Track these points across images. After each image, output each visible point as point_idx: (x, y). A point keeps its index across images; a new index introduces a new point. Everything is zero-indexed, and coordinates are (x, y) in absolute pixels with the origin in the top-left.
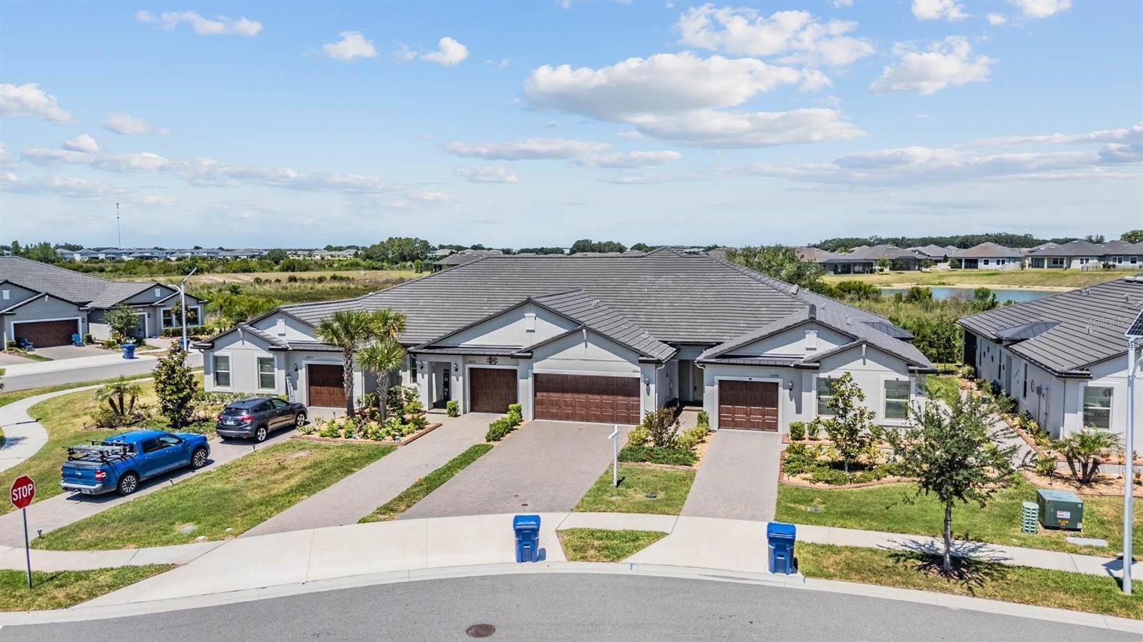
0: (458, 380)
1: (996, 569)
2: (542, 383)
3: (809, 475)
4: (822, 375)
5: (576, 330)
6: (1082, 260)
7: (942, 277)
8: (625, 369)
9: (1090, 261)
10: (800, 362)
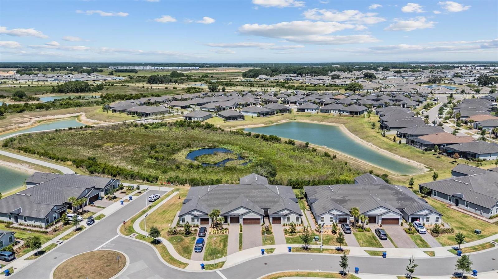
0: (229, 219)
1: (310, 249)
2: (244, 219)
3: (288, 235)
4: (288, 216)
5: (250, 211)
7: (295, 116)
8: (258, 216)
10: (284, 215)
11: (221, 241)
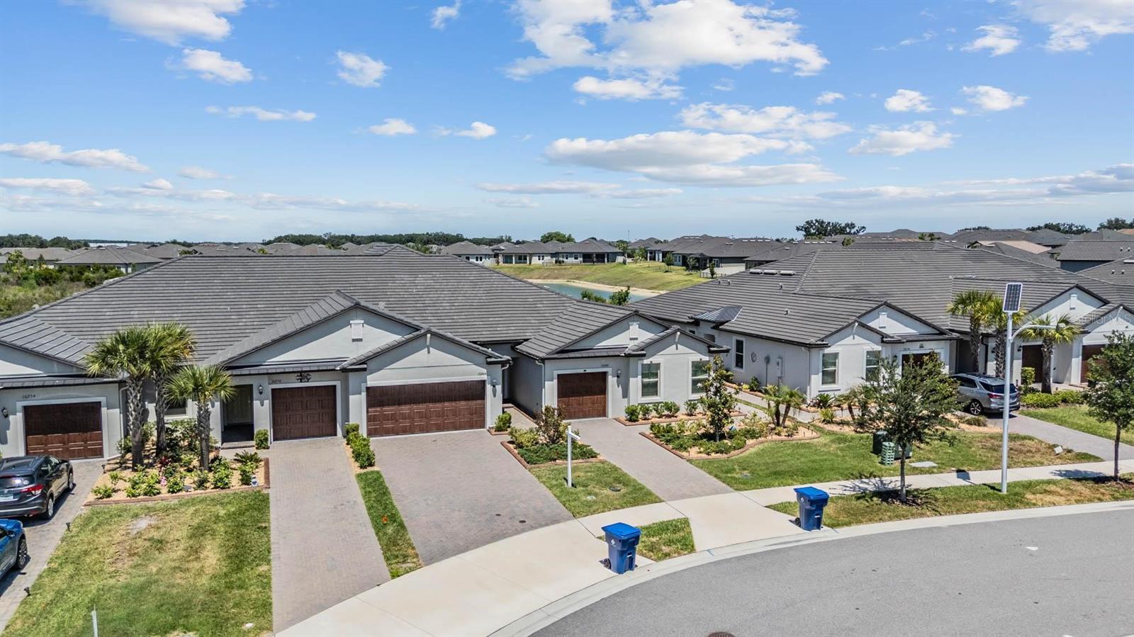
0: (262, 405)
2: (377, 397)
3: (698, 450)
4: (646, 361)
5: (414, 336)
6: (539, 257)
8: (470, 371)
9: (545, 258)
10: (627, 351)
11: (199, 532)
